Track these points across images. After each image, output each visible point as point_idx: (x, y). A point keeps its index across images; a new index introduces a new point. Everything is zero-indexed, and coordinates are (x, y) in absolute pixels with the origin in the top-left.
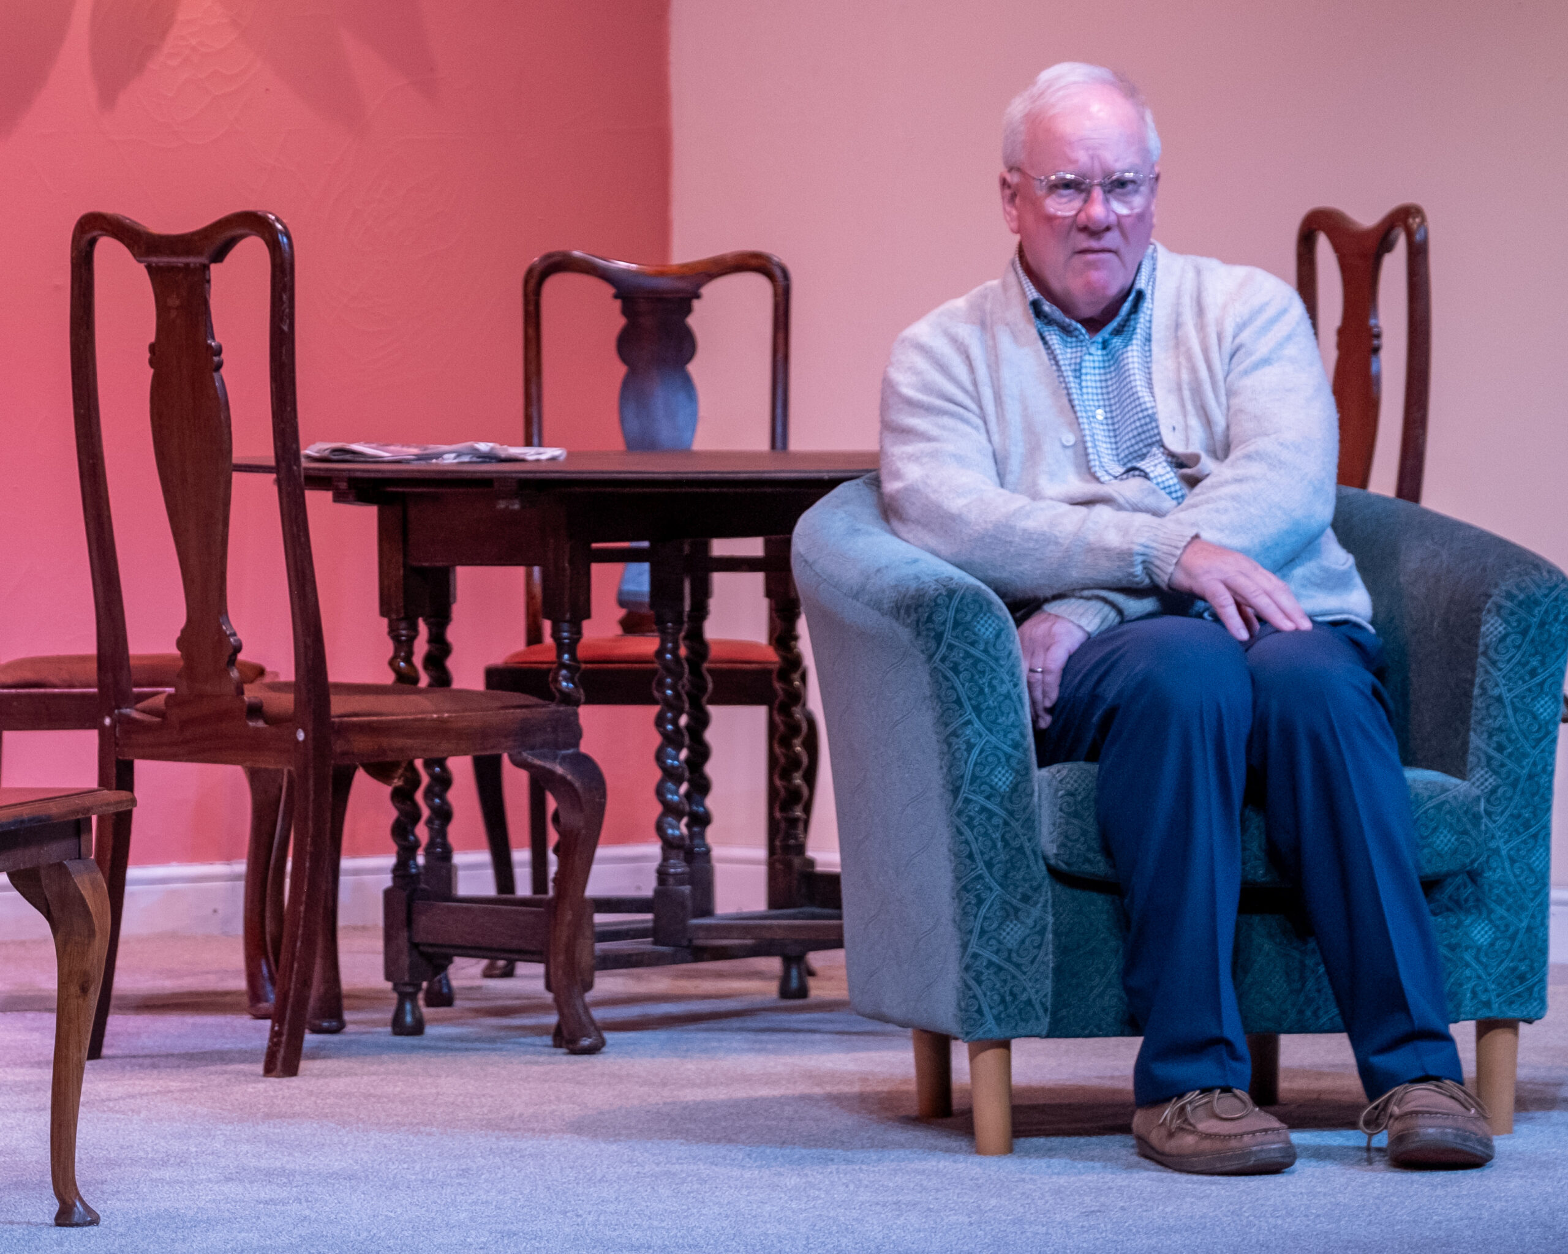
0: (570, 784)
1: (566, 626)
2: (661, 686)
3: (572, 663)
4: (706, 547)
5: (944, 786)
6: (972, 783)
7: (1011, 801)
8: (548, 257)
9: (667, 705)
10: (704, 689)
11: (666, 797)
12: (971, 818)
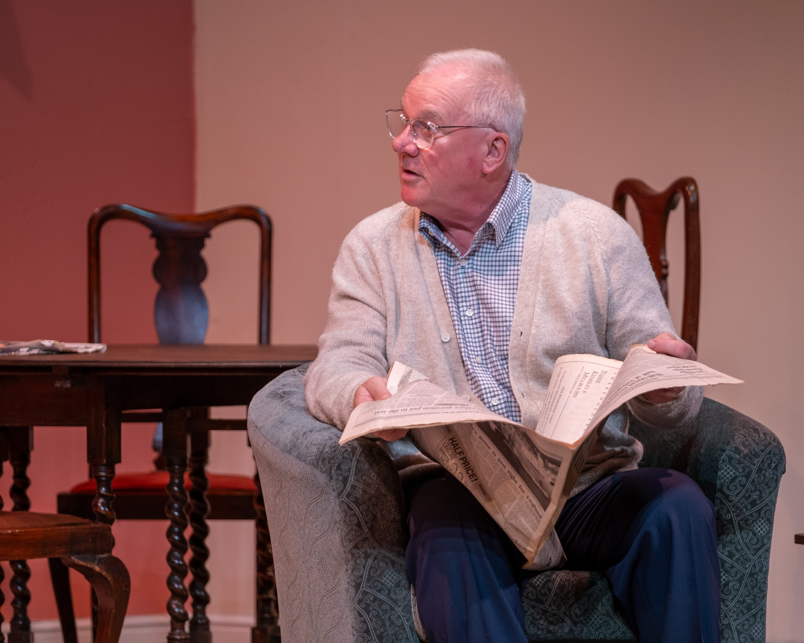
0: (105, 579)
1: (103, 468)
2: (171, 508)
3: (108, 494)
4: (206, 413)
5: (349, 583)
6: (368, 581)
7: (395, 594)
8: (105, 208)
9: (175, 522)
10: (204, 510)
11: (174, 586)
12: (368, 605)
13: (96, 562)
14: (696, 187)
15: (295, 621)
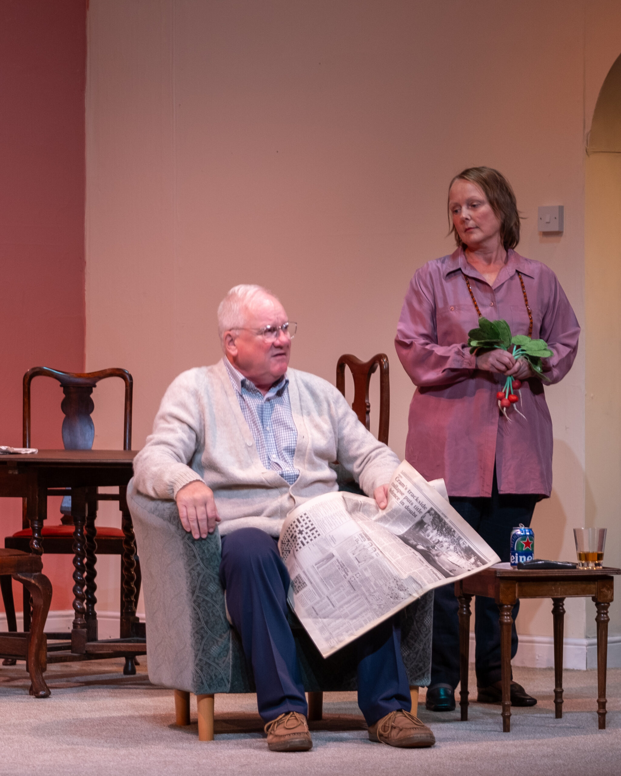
0: (37, 587)
1: (36, 522)
2: (76, 546)
3: (39, 537)
4: (96, 490)
5: (188, 590)
6: (200, 589)
7: (216, 597)
8: (33, 369)
9: (78, 554)
10: (94, 548)
11: (77, 593)
12: (199, 604)
13: (32, 577)
14: (387, 360)
15: (155, 613)
